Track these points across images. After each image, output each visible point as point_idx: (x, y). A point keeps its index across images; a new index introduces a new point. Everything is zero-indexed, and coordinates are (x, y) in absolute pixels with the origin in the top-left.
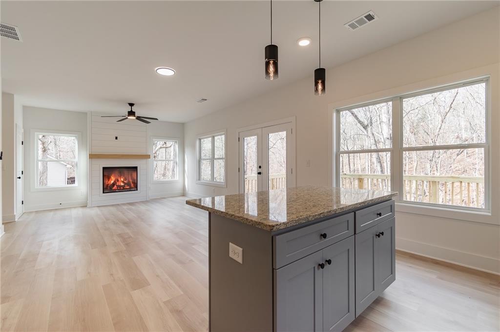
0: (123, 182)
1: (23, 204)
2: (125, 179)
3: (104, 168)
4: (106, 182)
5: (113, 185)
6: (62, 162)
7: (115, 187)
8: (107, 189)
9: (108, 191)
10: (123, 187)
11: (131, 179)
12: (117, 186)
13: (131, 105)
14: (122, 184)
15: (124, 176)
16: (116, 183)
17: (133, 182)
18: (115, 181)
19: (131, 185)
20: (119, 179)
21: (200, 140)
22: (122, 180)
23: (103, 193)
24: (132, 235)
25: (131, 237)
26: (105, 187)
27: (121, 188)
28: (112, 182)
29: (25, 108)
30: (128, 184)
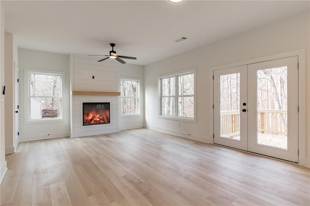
0: (99, 118)
1: (18, 135)
2: (101, 116)
3: (84, 104)
4: (86, 118)
5: (92, 120)
6: (37, 98)
7: (93, 122)
8: (86, 123)
9: (87, 124)
10: (99, 121)
11: (105, 116)
12: (94, 120)
13: (113, 45)
14: (98, 119)
15: (99, 114)
16: (93, 119)
17: (106, 118)
18: (93, 117)
19: (105, 120)
20: (96, 116)
21: (161, 79)
22: (98, 116)
23: (83, 125)
24: (142, 181)
25: (142, 182)
26: (85, 122)
27: (97, 122)
28: (90, 118)
29: (20, 49)
30: (103, 119)
